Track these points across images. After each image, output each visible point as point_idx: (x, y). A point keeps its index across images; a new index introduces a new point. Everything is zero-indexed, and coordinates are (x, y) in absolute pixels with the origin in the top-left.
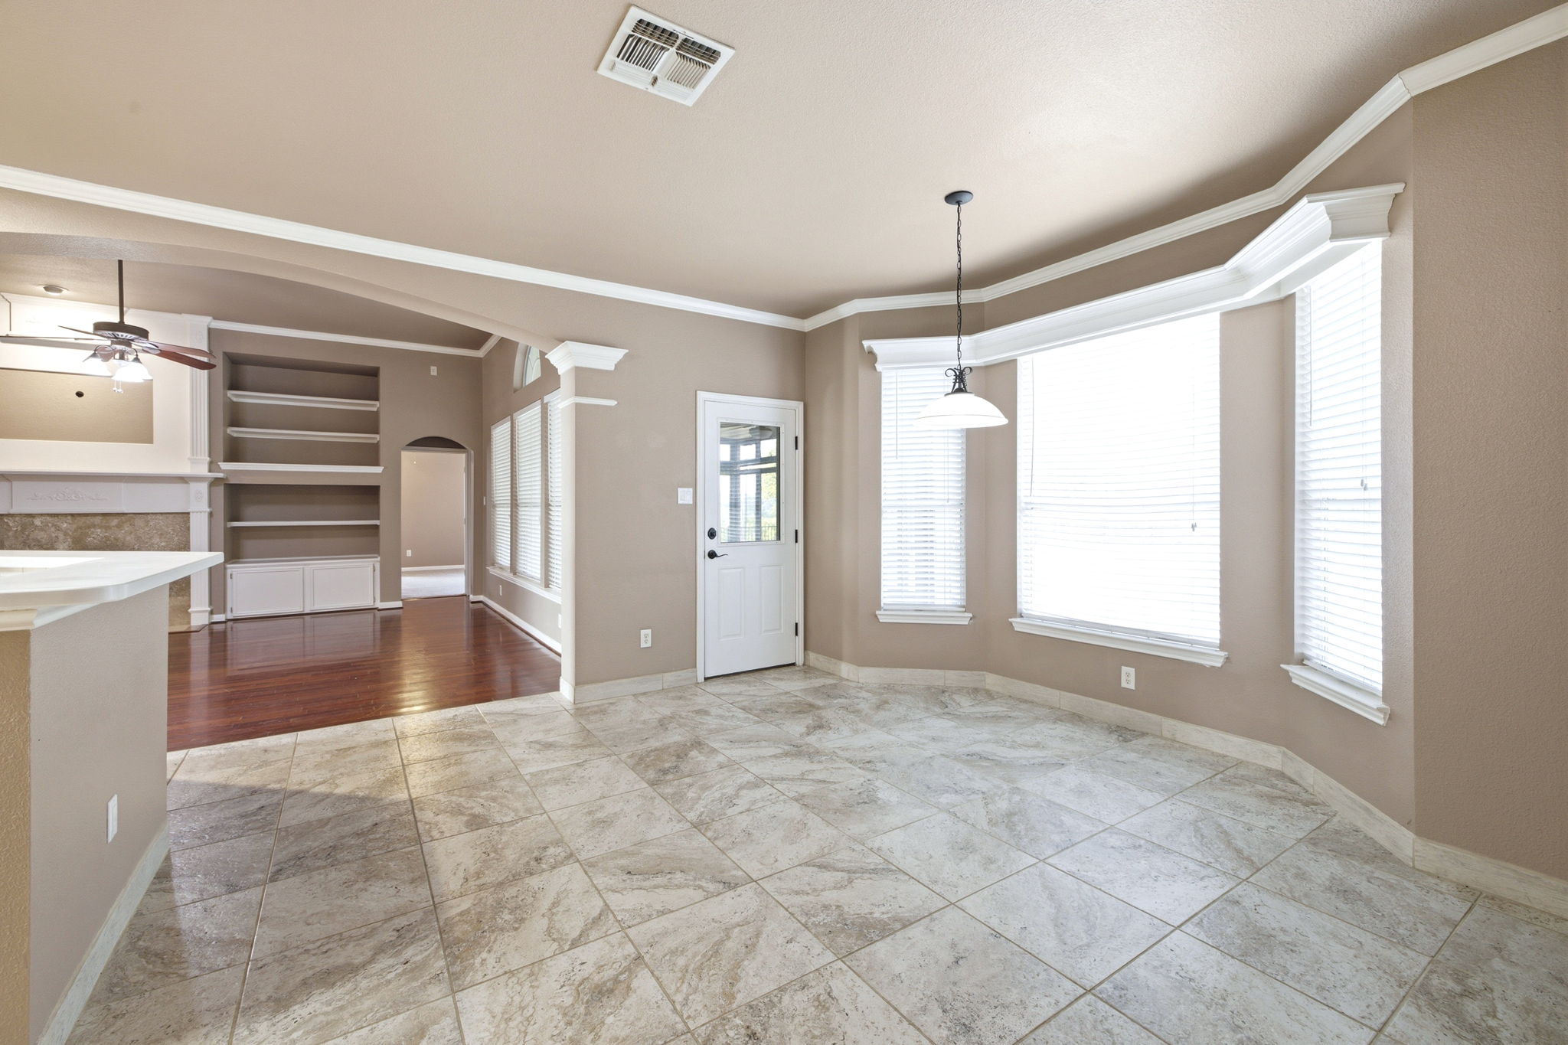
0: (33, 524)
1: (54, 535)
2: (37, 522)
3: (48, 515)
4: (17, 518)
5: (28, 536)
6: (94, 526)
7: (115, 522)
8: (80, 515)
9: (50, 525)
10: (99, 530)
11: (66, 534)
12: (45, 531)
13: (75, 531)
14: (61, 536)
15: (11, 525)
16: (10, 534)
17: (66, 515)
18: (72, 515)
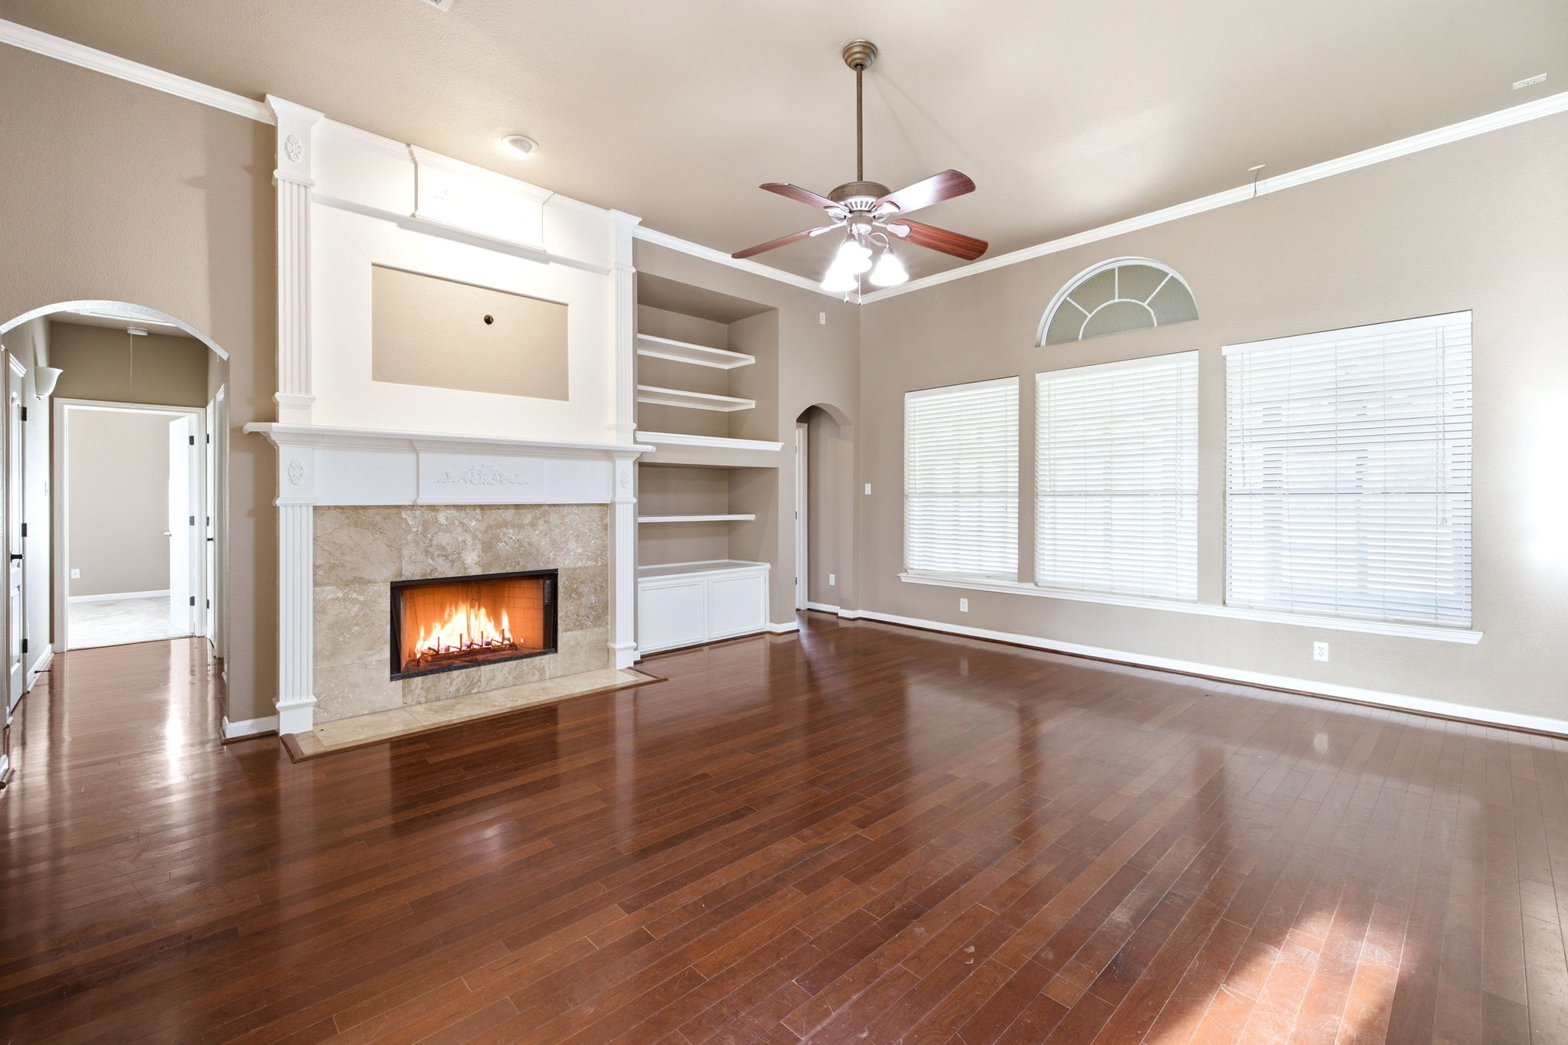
0: (437, 521)
1: (460, 539)
2: (442, 517)
3: (454, 506)
4: (418, 513)
5: (431, 540)
6: (505, 524)
7: (528, 517)
8: (491, 507)
9: (457, 523)
10: (511, 531)
11: (475, 537)
12: (451, 532)
13: (486, 532)
14: (469, 539)
15: (410, 523)
16: (410, 537)
17: (474, 507)
18: (482, 507)
